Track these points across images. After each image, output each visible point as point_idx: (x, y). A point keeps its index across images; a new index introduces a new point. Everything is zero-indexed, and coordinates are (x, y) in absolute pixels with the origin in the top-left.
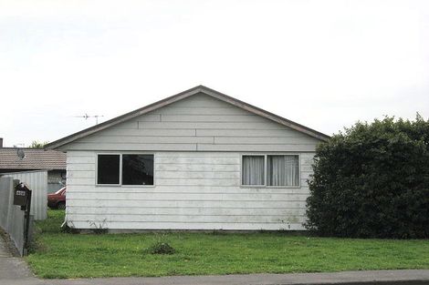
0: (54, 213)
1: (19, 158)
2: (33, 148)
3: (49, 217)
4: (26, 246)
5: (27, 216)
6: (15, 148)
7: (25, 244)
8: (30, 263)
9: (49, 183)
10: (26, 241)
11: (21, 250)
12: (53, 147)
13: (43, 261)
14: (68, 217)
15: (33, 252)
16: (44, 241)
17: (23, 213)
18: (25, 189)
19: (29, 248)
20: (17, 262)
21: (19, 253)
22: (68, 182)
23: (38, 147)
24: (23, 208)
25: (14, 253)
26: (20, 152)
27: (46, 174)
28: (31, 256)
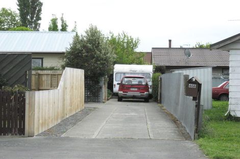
0: (217, 103)
1: (186, 57)
2: (197, 48)
3: (213, 107)
4: (197, 131)
5: (198, 106)
6: (181, 48)
7: (197, 129)
8: (201, 146)
9: (213, 78)
10: (197, 127)
11: (192, 134)
12: (217, 46)
13: (212, 144)
14: (231, 107)
15: (203, 137)
16: (211, 127)
17: (194, 103)
18: (196, 82)
19: (199, 133)
20: (189, 144)
21: (190, 137)
22: (231, 76)
23: (201, 47)
24: (194, 99)
25: (187, 137)
26: (186, 51)
27: (210, 70)
28: (201, 139)
